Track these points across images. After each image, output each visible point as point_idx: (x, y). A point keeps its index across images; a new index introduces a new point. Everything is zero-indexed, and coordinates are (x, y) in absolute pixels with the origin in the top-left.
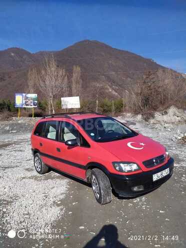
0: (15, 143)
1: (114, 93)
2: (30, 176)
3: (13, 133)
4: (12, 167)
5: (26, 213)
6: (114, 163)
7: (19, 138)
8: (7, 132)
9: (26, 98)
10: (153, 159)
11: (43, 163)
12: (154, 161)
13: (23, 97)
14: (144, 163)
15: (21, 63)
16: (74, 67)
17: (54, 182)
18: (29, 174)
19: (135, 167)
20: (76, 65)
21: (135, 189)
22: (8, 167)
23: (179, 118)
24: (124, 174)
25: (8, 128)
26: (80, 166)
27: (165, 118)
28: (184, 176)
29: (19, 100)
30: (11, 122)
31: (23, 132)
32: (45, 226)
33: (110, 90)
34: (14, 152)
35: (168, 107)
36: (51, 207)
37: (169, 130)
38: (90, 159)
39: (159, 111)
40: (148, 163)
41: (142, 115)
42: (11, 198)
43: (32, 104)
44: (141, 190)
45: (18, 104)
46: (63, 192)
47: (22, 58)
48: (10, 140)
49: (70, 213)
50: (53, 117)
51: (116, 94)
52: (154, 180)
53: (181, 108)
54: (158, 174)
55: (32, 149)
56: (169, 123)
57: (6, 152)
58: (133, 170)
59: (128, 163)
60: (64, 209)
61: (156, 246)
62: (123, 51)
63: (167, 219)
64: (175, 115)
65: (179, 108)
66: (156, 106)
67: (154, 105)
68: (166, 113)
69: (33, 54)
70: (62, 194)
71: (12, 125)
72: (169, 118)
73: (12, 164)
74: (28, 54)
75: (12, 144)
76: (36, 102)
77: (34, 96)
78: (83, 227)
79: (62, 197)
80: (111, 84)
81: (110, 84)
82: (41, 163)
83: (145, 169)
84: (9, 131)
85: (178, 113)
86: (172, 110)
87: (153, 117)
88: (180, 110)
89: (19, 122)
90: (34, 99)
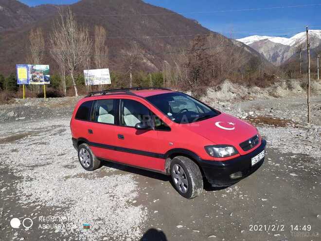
0: (30, 133)
1: (149, 64)
2: (75, 174)
3: (22, 120)
4: (42, 165)
5: (96, 218)
6: (206, 148)
7: (34, 126)
8: (13, 119)
9: (33, 71)
10: (248, 141)
11: (93, 156)
12: (250, 142)
13: (28, 70)
14: (241, 145)
15: (15, 21)
16: (97, 27)
17: (115, 178)
18: (73, 172)
19: (230, 151)
20: (99, 25)
21: (233, 176)
22: (37, 166)
23: (235, 95)
24: (219, 159)
25: (11, 114)
26: (157, 156)
27: (219, 94)
28: (269, 159)
29: (23, 74)
30: (13, 105)
31: (36, 118)
32: (132, 230)
33: (145, 61)
34: (34, 145)
35: (222, 81)
36: (127, 208)
37: (229, 108)
38: (172, 145)
39: (211, 86)
40: (245, 146)
41: (192, 91)
42: (64, 203)
43: (43, 79)
44: (239, 177)
45: (22, 80)
46: (133, 189)
47: (16, 13)
48: (20, 129)
49: (155, 212)
50: (104, 94)
51: (153, 65)
52: (252, 164)
53: (237, 82)
54: (256, 157)
55: (73, 139)
56: (223, 101)
57: (23, 146)
58: (230, 155)
59: (224, 146)
60: (146, 208)
61: (275, 235)
62: (159, 8)
63: (273, 207)
64: (229, 90)
65: (234, 83)
66: (208, 80)
67: (205, 78)
68: (220, 89)
69: (33, 7)
70: (132, 192)
71: (18, 110)
72: (224, 94)
73: (40, 162)
74: (25, 7)
75: (27, 135)
76: (49, 76)
77: (45, 67)
78: (181, 226)
79: (135, 195)
80: (146, 52)
81: (144, 52)
82: (90, 157)
83: (243, 153)
84: (14, 118)
85: (233, 89)
86: (226, 85)
87: (206, 94)
88: (235, 85)
89: (26, 105)
90: (45, 73)
